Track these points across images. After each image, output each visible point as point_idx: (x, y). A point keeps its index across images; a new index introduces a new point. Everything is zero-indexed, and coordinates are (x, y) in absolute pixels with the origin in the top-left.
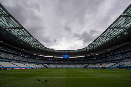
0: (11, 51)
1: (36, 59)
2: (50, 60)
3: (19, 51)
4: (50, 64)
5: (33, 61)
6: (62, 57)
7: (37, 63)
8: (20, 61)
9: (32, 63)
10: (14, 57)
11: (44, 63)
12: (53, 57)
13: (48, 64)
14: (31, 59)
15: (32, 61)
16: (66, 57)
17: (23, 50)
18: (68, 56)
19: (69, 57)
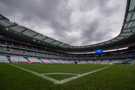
0: (52, 53)
3: (57, 52)
5: (66, 58)
6: (95, 52)
7: (69, 60)
8: (56, 59)
9: (66, 59)
13: (79, 60)
14: (65, 57)
15: (65, 58)
16: (99, 51)
18: (102, 50)
19: (104, 51)
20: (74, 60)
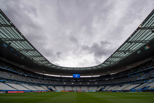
0: (8, 68)
1: (38, 78)
2: (56, 80)
3: (18, 68)
4: (57, 85)
5: (34, 81)
6: (72, 77)
7: (39, 85)
8: (17, 81)
9: (33, 84)
10: (10, 76)
11: (49, 84)
12: (60, 76)
13: (54, 85)
14: (32, 79)
15: (32, 82)
16: (77, 76)
17: (23, 66)
18: (79, 75)
19: (81, 77)
20: (47, 85)
